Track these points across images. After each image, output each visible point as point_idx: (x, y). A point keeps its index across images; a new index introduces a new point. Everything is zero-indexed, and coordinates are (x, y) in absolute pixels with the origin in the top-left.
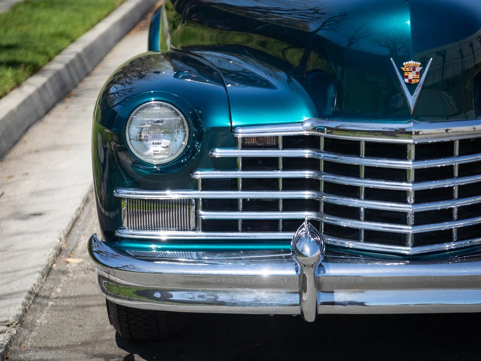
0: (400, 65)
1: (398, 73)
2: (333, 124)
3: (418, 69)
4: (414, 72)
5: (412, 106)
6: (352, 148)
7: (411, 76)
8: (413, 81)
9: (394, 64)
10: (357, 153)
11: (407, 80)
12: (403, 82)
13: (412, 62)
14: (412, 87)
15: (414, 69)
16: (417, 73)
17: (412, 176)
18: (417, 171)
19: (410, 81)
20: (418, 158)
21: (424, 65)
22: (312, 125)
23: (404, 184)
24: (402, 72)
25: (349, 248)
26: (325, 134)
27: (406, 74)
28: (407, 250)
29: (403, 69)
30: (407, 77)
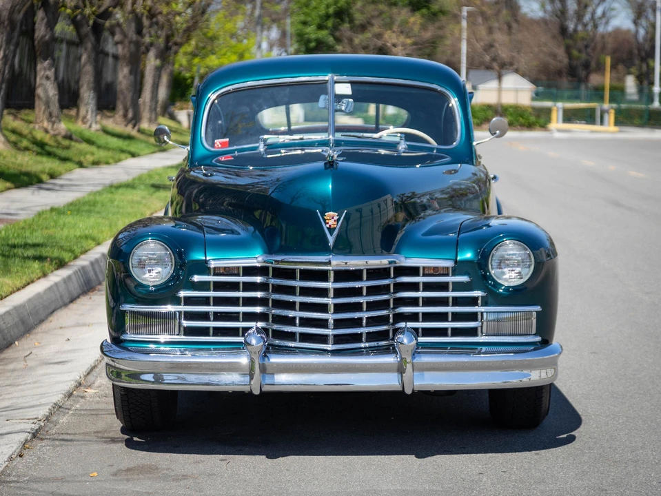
0: (323, 215)
1: (322, 220)
2: (279, 258)
3: (336, 218)
4: (333, 220)
5: (331, 244)
6: (290, 274)
7: (331, 222)
8: (332, 226)
9: (319, 214)
10: (294, 278)
11: (328, 226)
12: (325, 227)
13: (331, 213)
14: (331, 230)
15: (333, 218)
16: (335, 221)
17: (331, 294)
18: (335, 290)
19: (330, 226)
20: (336, 281)
21: (340, 215)
22: (263, 259)
23: (326, 299)
24: (325, 220)
25: (291, 347)
26: (273, 266)
27: (327, 221)
28: (329, 347)
29: (325, 217)
30: (328, 223)
